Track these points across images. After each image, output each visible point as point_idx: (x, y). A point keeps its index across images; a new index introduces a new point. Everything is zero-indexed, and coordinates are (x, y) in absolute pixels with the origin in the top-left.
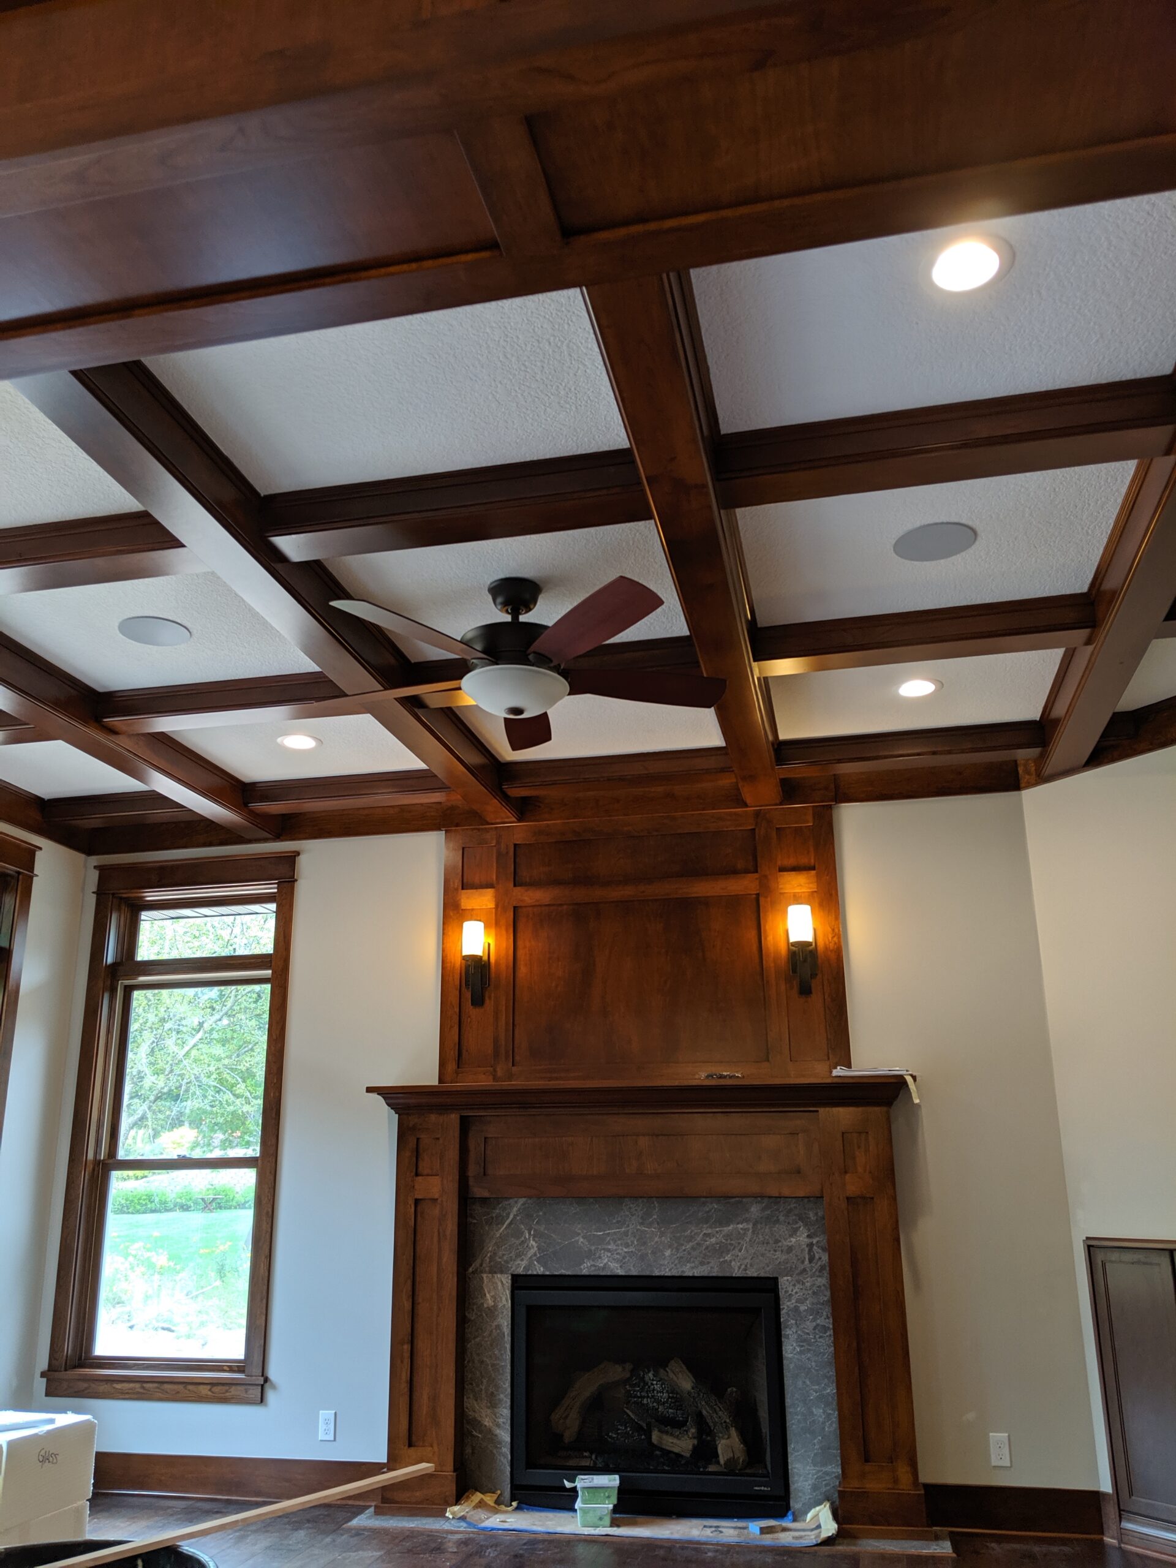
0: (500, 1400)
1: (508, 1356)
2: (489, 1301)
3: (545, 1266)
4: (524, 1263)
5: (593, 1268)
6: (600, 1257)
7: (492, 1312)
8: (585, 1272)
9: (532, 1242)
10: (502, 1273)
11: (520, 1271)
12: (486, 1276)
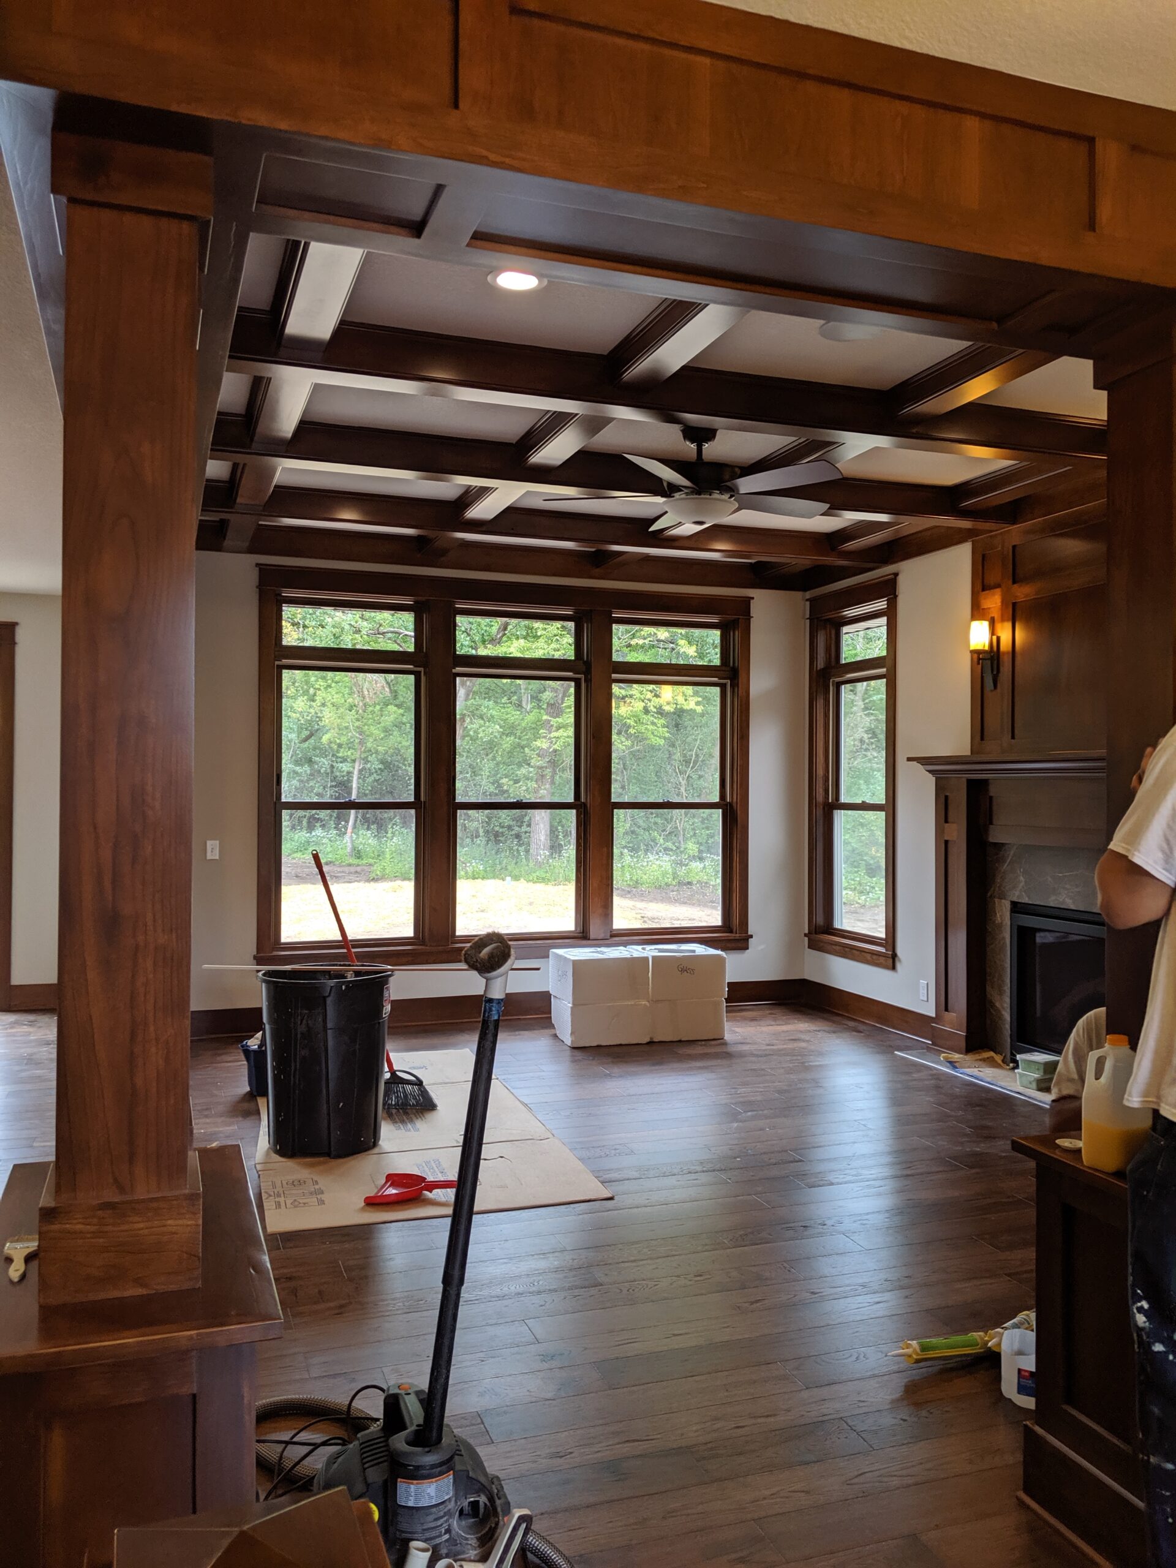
0: (1005, 991)
1: (1009, 962)
2: (998, 920)
3: (1029, 898)
4: (1017, 893)
5: (1056, 902)
6: (1060, 893)
7: (1000, 926)
8: (1052, 904)
9: (1022, 878)
10: (1005, 899)
11: (1015, 899)
12: (996, 900)
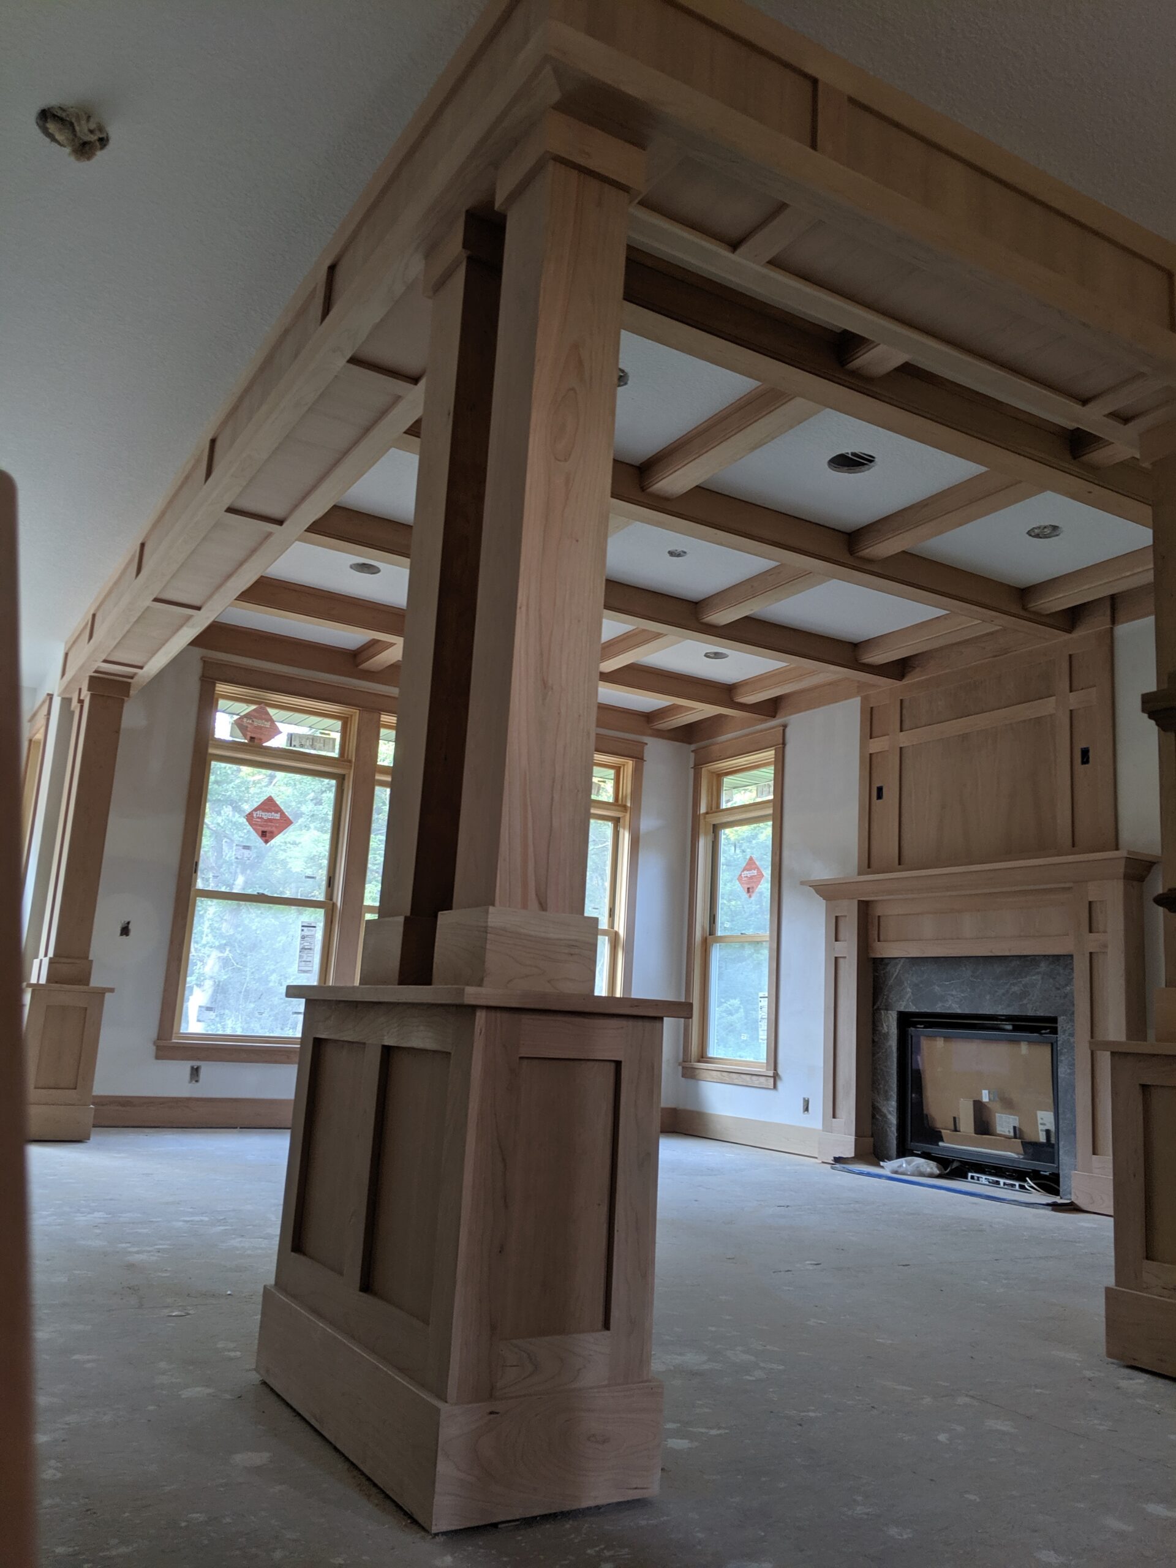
0: (891, 1096)
2: (885, 1029)
3: (915, 1005)
4: (904, 1004)
5: (943, 1008)
6: (947, 1000)
7: (887, 1035)
8: (938, 1011)
9: (909, 989)
10: (892, 1010)
11: (902, 1009)
12: (882, 1012)
